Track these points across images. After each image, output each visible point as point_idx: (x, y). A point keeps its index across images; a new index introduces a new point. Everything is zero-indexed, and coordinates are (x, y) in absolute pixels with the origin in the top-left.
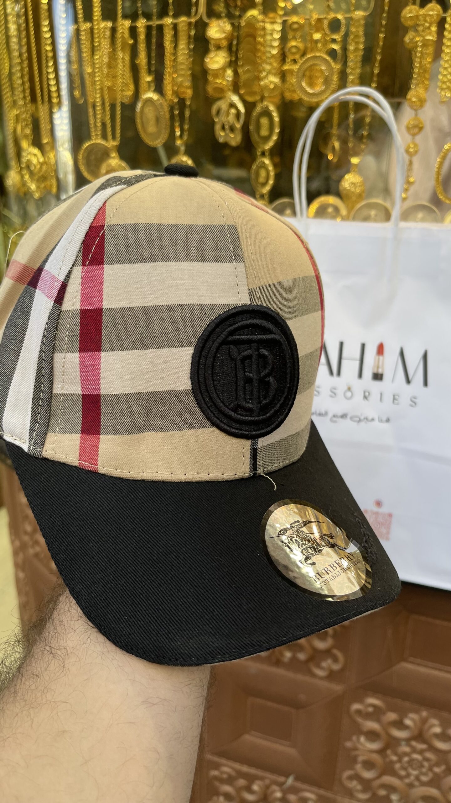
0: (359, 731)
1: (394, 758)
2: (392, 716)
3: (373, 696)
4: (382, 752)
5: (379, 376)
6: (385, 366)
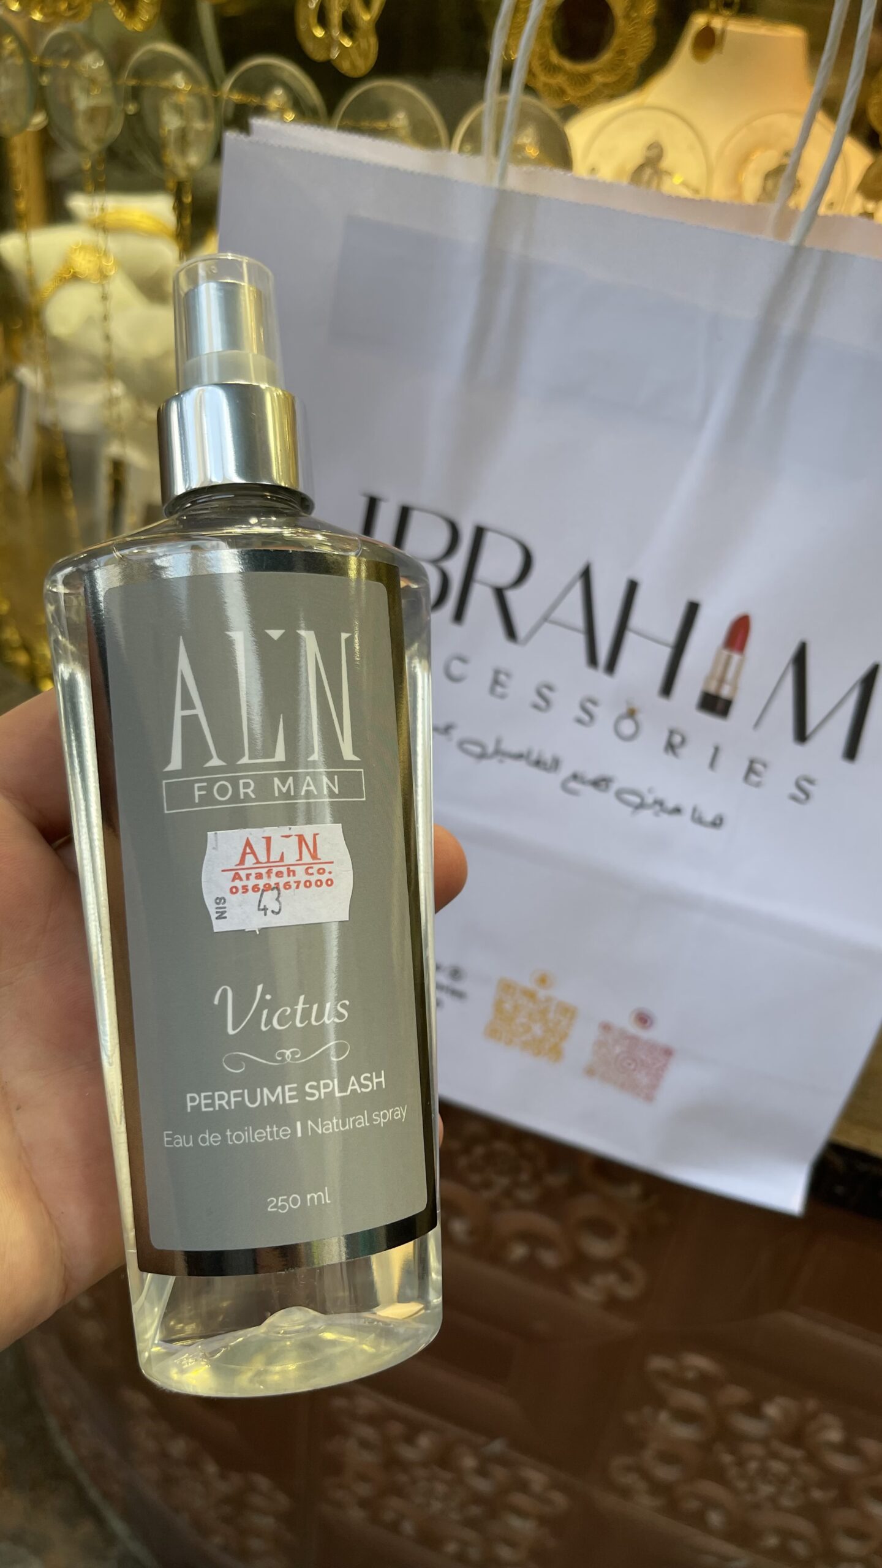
4: (703, 1445)
5: (720, 705)
6: (744, 682)
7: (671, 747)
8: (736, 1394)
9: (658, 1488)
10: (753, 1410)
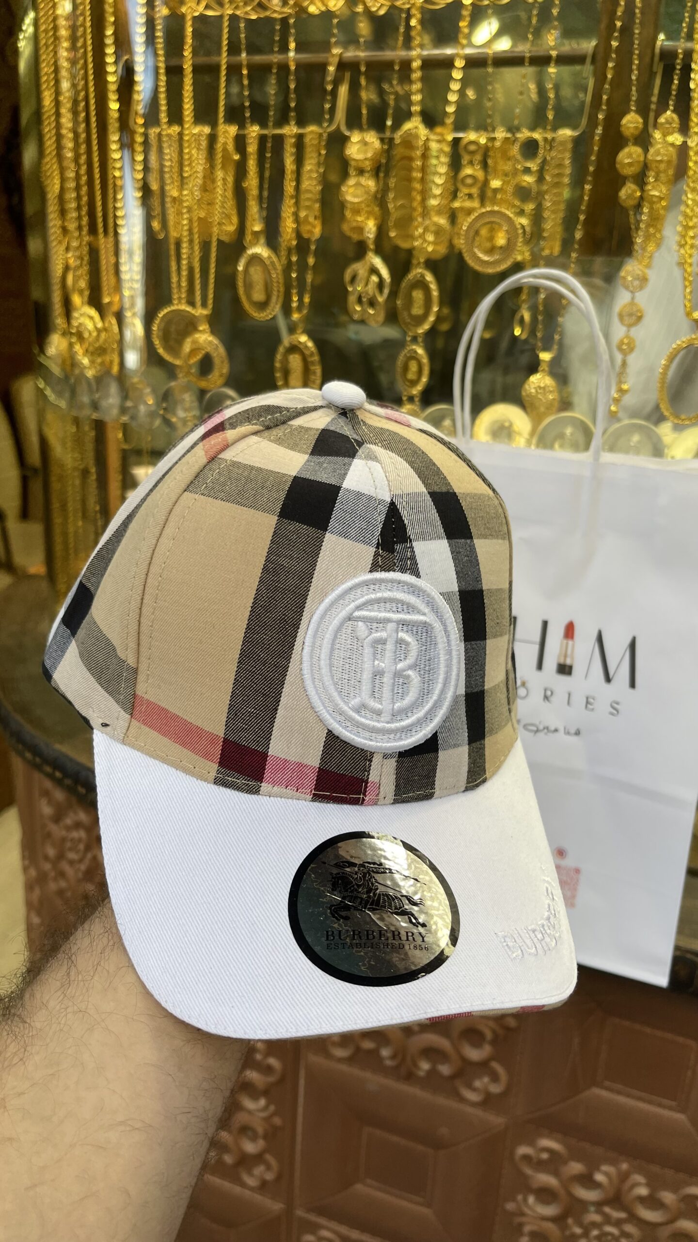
0: (527, 1187)
1: (578, 1231)
2: (576, 1168)
3: (549, 1137)
4: (558, 1220)
5: (567, 669)
6: (576, 655)
7: (546, 698)
10: (589, 1180)
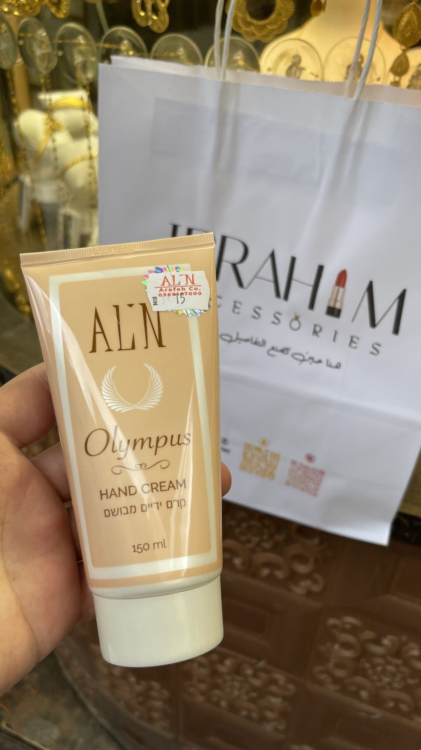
0: (334, 640)
3: (351, 616)
5: (336, 312)
6: (345, 301)
7: (315, 332)
8: (369, 634)
9: (336, 680)
10: (377, 642)
